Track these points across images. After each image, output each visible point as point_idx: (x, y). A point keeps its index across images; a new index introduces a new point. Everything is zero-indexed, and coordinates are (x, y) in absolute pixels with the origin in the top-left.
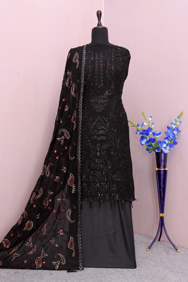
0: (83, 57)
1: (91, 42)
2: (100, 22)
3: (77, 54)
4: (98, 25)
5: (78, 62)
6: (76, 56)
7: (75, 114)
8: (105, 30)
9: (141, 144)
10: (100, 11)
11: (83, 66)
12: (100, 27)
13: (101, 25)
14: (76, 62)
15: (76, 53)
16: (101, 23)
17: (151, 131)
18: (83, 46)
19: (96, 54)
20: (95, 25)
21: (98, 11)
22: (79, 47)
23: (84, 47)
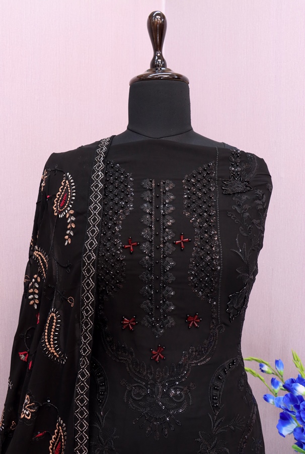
0: (92, 197)
1: (125, 129)
2: (161, 57)
3: (68, 183)
4: (154, 66)
5: (73, 219)
6: (67, 191)
7: (60, 429)
8: (179, 85)
9: (281, 434)
10: (162, 16)
11: (89, 241)
12: (159, 74)
13: (164, 66)
14: (65, 218)
15: (67, 178)
16: (163, 60)
18: (99, 143)
19: (146, 184)
20: (143, 67)
21: (151, 17)
22: (81, 149)
23: (98, 151)
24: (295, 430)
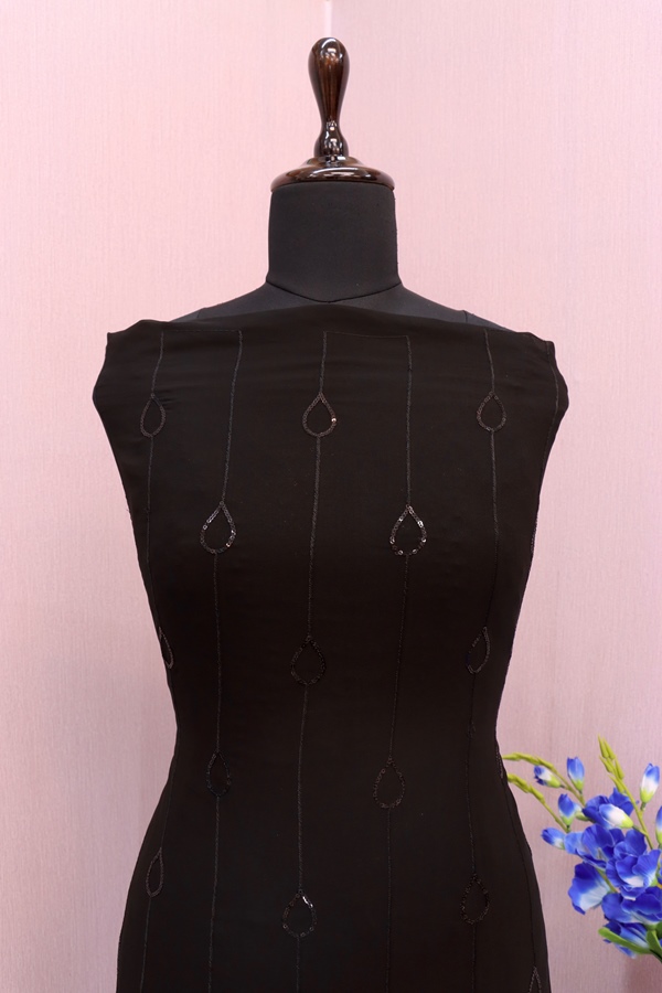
2: (337, 134)
4: (323, 152)
9: (578, 909)
10: (341, 49)
12: (332, 170)
13: (343, 151)
16: (341, 139)
17: (655, 864)
21: (317, 49)
24: (605, 899)
